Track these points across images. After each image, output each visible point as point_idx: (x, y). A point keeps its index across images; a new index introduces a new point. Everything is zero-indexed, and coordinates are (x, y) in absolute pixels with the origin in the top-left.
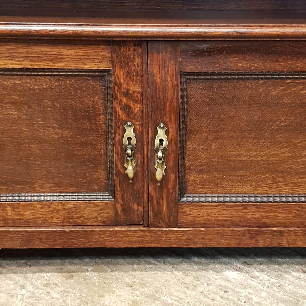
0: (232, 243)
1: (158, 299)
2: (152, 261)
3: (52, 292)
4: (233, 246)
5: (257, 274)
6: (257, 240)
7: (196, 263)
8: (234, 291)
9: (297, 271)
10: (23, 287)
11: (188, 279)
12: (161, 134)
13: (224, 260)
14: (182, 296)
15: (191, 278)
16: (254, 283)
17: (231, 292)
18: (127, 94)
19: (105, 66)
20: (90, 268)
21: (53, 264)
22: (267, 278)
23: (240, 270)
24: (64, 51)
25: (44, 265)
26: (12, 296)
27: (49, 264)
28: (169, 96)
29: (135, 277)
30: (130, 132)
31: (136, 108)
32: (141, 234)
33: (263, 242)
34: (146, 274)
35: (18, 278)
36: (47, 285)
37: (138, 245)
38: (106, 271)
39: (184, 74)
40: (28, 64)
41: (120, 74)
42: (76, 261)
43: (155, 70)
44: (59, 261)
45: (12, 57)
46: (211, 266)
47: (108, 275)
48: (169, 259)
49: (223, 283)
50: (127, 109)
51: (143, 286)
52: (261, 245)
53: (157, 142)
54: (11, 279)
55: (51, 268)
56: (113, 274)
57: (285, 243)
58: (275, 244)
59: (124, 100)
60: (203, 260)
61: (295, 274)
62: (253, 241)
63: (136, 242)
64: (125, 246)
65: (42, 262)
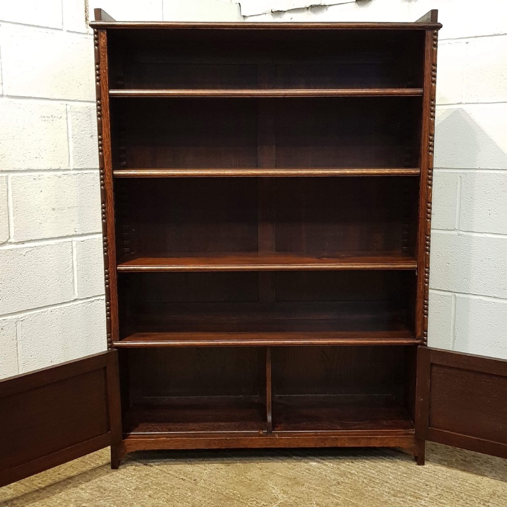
0: (312, 445)
1: (275, 474)
2: (271, 458)
3: (221, 472)
4: (313, 446)
5: (327, 463)
6: (325, 443)
7: (295, 459)
8: (314, 470)
9: (349, 462)
10: (205, 470)
11: (289, 466)
13: (310, 457)
14: (287, 472)
15: (292, 465)
16: (325, 467)
17: (311, 470)
20: (238, 462)
21: (217, 460)
22: (332, 465)
23: (319, 462)
25: (213, 461)
26: (201, 473)
27: (215, 460)
29: (262, 465)
32: (266, 440)
33: (328, 445)
34: (268, 464)
35: (201, 466)
36: (217, 469)
37: (264, 447)
38: (247, 463)
42: (230, 459)
44: (220, 459)
46: (303, 460)
47: (248, 464)
48: (281, 458)
49: (308, 467)
51: (267, 469)
52: (327, 446)
54: (198, 467)
55: (217, 462)
56: (251, 464)
57: (339, 445)
58: (334, 445)
60: (299, 458)
61: (348, 463)
62: (323, 444)
63: (263, 445)
64: (258, 447)
65: (211, 459)
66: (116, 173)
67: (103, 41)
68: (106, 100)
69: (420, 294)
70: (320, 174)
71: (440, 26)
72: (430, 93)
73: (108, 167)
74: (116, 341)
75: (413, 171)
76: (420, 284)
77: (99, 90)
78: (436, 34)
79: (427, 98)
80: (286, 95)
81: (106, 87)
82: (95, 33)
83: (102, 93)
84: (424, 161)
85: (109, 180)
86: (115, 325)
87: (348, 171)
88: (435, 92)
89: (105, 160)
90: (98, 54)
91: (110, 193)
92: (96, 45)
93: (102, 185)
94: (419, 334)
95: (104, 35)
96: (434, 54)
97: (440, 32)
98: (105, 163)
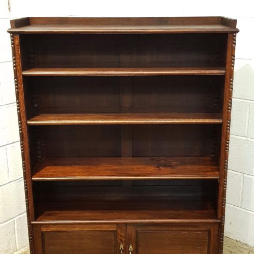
12: (131, 247)
18: (121, 236)
19: (115, 229)
24: (103, 226)
28: (133, 237)
30: (122, 246)
31: (124, 240)
39: (137, 231)
40: (94, 229)
41: (119, 231)
43: (129, 230)
45: (90, 228)
50: (121, 240)
53: (130, 249)
59: (120, 237)
66: (29, 122)
67: (17, 42)
68: (21, 79)
69: (221, 194)
70: (158, 123)
71: (238, 31)
72: (230, 73)
73: (23, 120)
74: (33, 221)
75: (218, 121)
76: (221, 188)
77: (16, 72)
78: (235, 36)
79: (228, 77)
80: (136, 74)
81: (20, 70)
82: (12, 36)
83: (18, 74)
84: (225, 115)
85: (24, 126)
86: (32, 212)
87: (176, 121)
88: (233, 73)
89: (22, 115)
90: (14, 50)
91: (26, 135)
92: (13, 44)
93: (20, 130)
94: (219, 217)
95: (17, 37)
96: (233, 49)
97: (238, 34)
98: (22, 117)
